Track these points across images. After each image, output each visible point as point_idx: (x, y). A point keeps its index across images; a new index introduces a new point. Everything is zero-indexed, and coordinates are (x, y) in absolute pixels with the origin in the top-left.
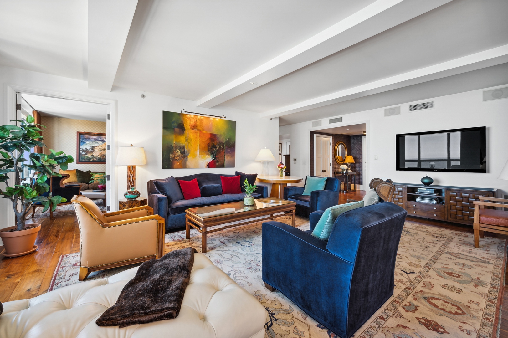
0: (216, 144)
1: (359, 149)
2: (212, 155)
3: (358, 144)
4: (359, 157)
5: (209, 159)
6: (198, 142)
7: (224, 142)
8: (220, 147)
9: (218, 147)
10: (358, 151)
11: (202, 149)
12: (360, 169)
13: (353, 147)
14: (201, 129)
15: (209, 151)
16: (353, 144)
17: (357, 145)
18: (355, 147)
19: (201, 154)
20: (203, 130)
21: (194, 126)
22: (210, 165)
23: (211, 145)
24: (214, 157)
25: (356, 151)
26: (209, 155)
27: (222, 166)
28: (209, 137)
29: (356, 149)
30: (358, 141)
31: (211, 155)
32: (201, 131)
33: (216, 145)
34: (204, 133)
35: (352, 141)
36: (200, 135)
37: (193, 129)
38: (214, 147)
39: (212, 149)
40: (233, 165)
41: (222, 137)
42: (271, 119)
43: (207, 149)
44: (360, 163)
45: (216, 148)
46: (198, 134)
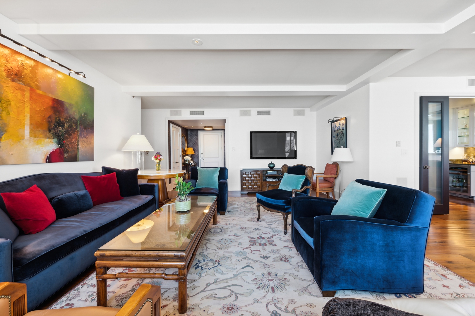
0: (63, 119)
1: (196, 142)
2: (56, 139)
3: (195, 137)
4: (196, 149)
5: (51, 146)
6: (27, 109)
7: (77, 117)
8: (70, 126)
9: (66, 126)
10: (195, 143)
11: (35, 126)
12: (197, 159)
13: (190, 140)
14: (33, 85)
15: (50, 131)
16: (190, 137)
17: (193, 139)
18: (192, 140)
19: (33, 134)
20: (39, 88)
21: (16, 75)
22: (52, 158)
23: (54, 120)
24: (60, 142)
25: (192, 143)
26: (50, 138)
27: (74, 159)
28: (51, 103)
29: (192, 142)
30: (195, 135)
31: (54, 139)
32: (32, 90)
33: (63, 122)
34: (40, 95)
35: (189, 134)
36: (31, 96)
37: (13, 80)
38: (60, 123)
39: (56, 126)
40: (90, 158)
41: (74, 109)
42: (133, 97)
43: (46, 126)
44: (197, 155)
45: (63, 126)
46: (27, 94)
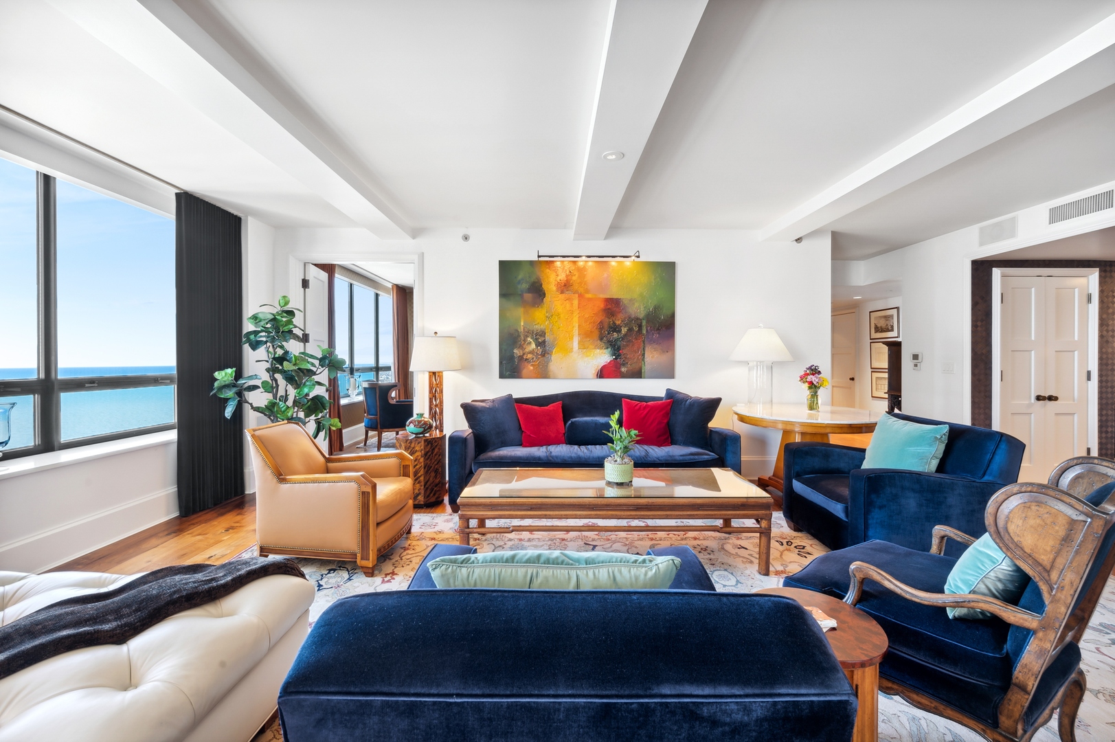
0: (619, 322)
2: (609, 349)
5: (604, 357)
6: (576, 319)
7: (641, 316)
8: (630, 330)
9: (624, 330)
11: (585, 335)
14: (581, 290)
15: (601, 339)
19: (582, 346)
20: (587, 291)
21: (565, 286)
23: (606, 326)
24: (616, 349)
26: (601, 348)
27: (637, 374)
28: (602, 306)
31: (607, 348)
32: (581, 296)
33: (619, 325)
34: (590, 299)
36: (579, 304)
37: (562, 292)
38: (616, 329)
39: (609, 334)
40: (669, 373)
41: (637, 305)
42: (799, 240)
43: (597, 333)
45: (619, 331)
46: (576, 302)
